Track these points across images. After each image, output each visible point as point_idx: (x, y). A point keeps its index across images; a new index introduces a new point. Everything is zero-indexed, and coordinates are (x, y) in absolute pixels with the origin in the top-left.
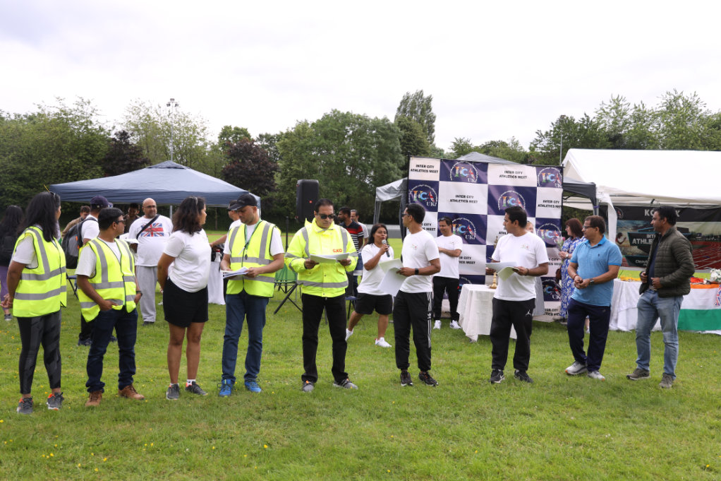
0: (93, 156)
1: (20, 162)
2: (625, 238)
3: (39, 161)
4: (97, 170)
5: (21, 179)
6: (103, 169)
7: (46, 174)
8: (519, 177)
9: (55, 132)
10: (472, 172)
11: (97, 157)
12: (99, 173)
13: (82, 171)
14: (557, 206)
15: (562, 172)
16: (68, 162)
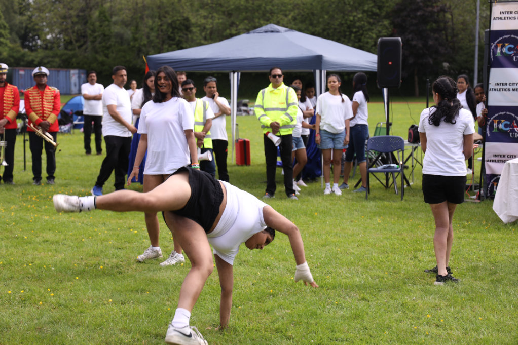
0: (380, 8)
1: (302, 22)
3: (321, 20)
4: (385, 25)
6: (390, 24)
11: (385, 9)
12: (387, 28)
13: (367, 28)
16: (351, 18)
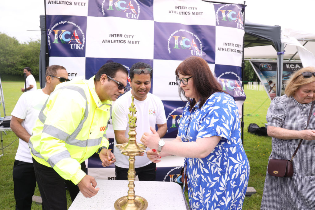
2: (275, 85)
5: (24, 64)
7: (33, 63)
8: (193, 13)
9: (35, 47)
10: (132, 5)
14: (238, 51)
15: (243, 10)
